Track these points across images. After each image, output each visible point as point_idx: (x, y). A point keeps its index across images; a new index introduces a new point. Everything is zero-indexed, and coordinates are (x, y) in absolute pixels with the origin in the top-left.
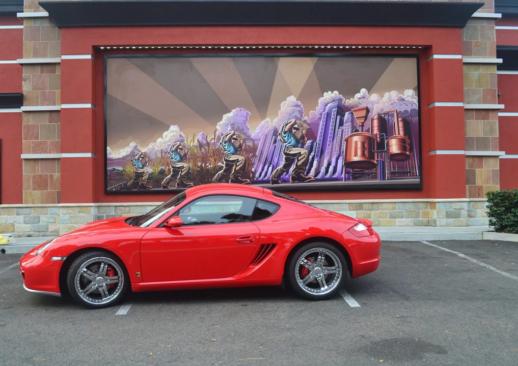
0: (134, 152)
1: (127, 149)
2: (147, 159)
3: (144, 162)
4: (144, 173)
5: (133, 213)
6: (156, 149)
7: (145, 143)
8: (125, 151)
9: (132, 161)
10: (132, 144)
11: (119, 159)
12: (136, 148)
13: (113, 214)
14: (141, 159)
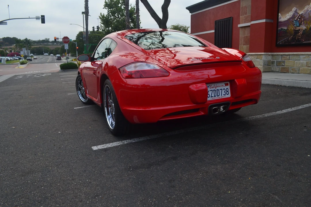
0: (295, 15)
1: (291, 13)
2: (303, 19)
3: (300, 22)
4: (300, 30)
5: (291, 60)
6: (309, 10)
7: (301, 7)
8: (289, 15)
9: (293, 22)
10: (294, 9)
11: (285, 21)
12: (296, 11)
13: (280, 60)
14: (298, 19)
